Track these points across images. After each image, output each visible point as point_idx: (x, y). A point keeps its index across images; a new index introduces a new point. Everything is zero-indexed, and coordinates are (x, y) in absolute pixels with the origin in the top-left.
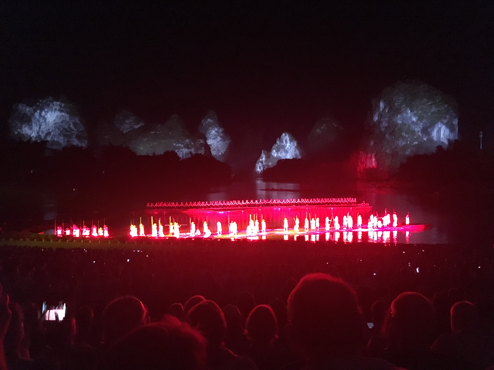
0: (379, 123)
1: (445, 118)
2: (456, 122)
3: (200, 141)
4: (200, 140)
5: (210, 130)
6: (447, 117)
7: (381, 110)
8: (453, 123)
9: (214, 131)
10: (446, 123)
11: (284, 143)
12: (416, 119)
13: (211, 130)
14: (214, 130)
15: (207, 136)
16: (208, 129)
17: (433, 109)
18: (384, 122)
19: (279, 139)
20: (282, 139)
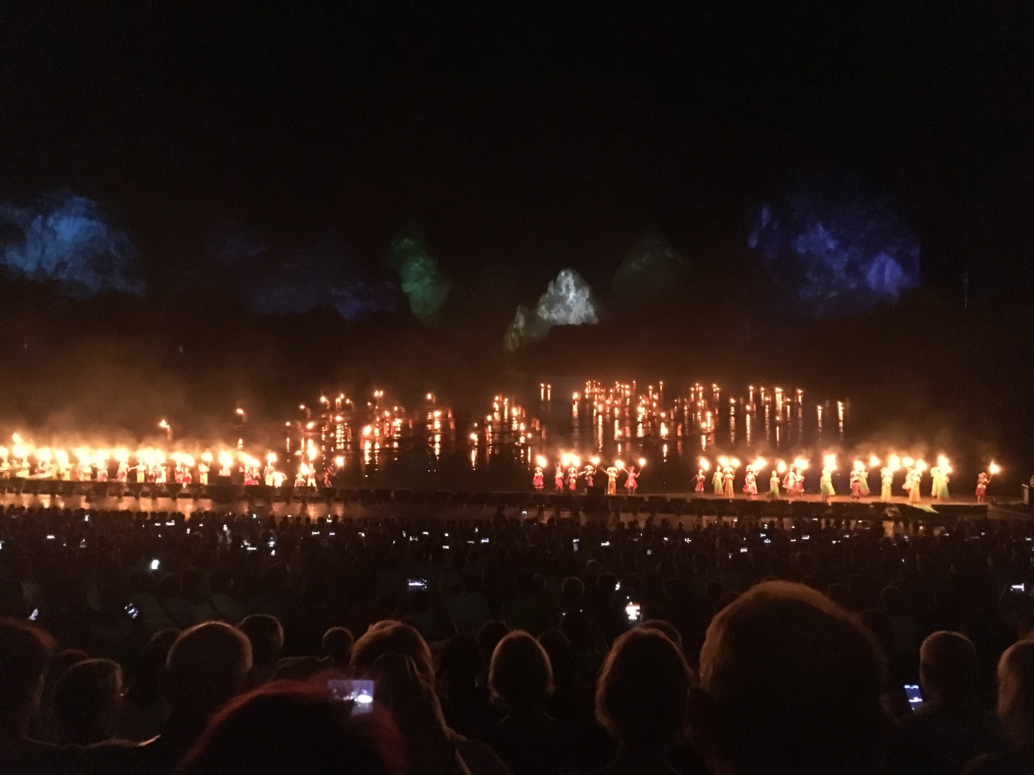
0: (760, 251)
1: (894, 244)
2: (915, 252)
4: (386, 283)
5: (409, 262)
6: (898, 240)
7: (765, 225)
9: (417, 265)
10: (896, 253)
11: (564, 292)
12: (835, 245)
13: (412, 262)
14: (417, 262)
15: (402, 274)
16: (405, 261)
17: (870, 224)
18: (770, 251)
19: (552, 282)
20: (560, 283)
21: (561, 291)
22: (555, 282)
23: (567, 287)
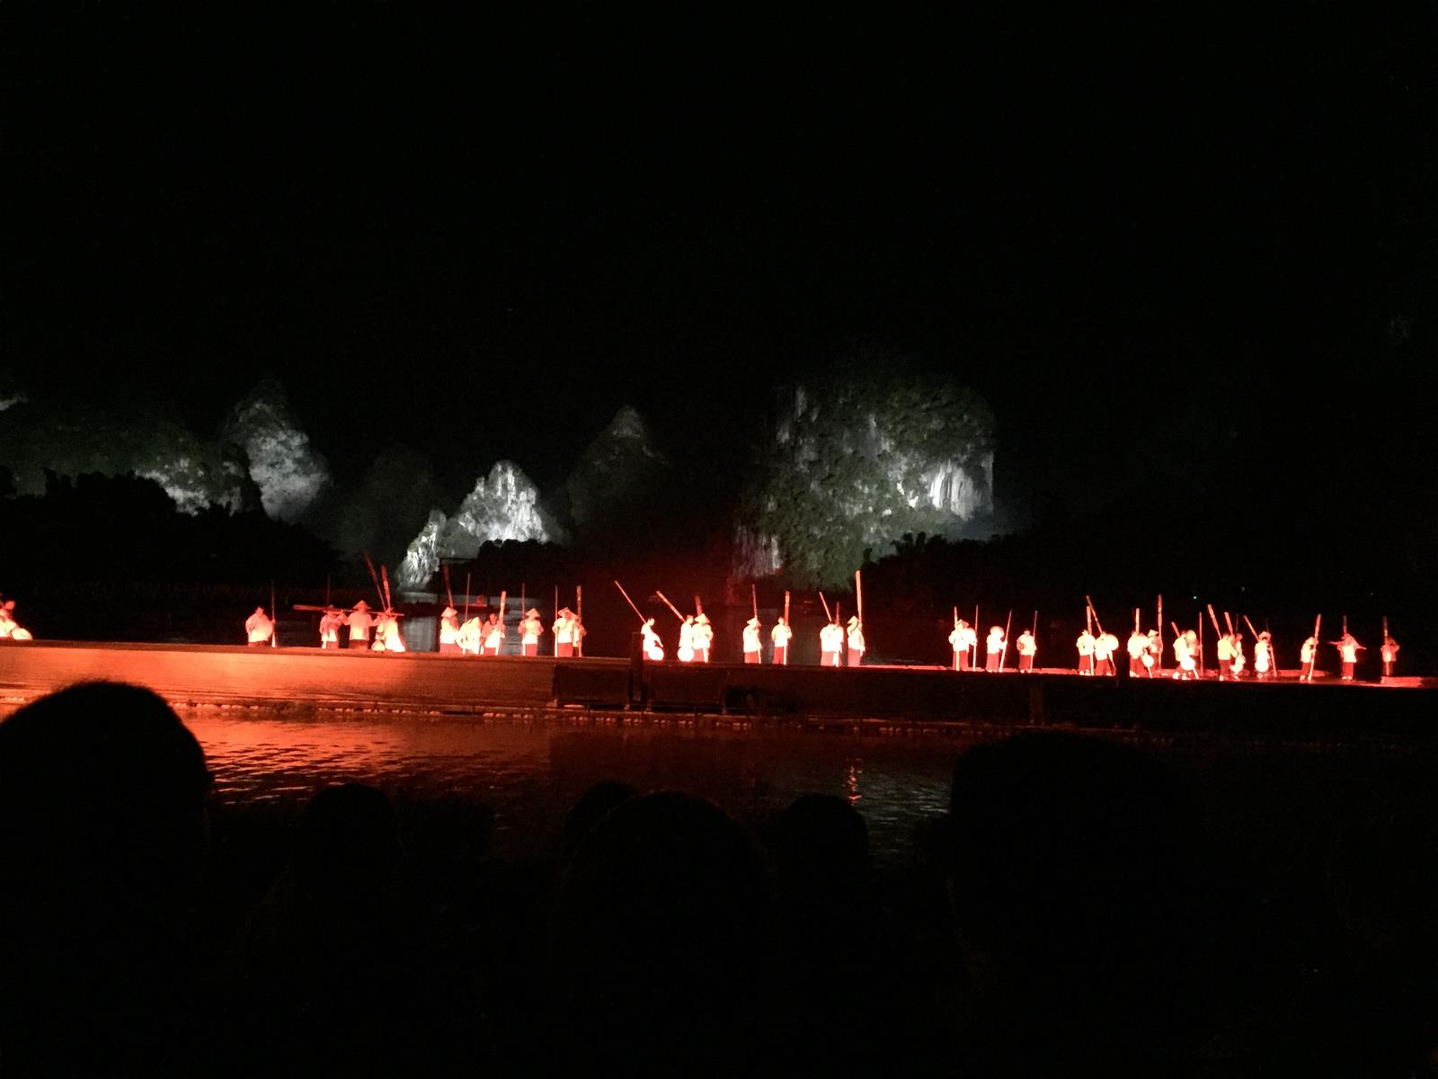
0: (792, 448)
1: (963, 451)
2: (988, 463)
3: (228, 468)
4: (226, 464)
5: (261, 435)
6: (969, 446)
7: (800, 413)
8: (983, 465)
9: (274, 442)
10: (966, 463)
11: (499, 494)
12: (891, 446)
13: (265, 436)
14: (273, 437)
15: (251, 453)
16: (256, 434)
17: (934, 422)
18: (806, 448)
19: (483, 479)
20: (494, 482)
21: (496, 492)
22: (487, 478)
23: (505, 486)
